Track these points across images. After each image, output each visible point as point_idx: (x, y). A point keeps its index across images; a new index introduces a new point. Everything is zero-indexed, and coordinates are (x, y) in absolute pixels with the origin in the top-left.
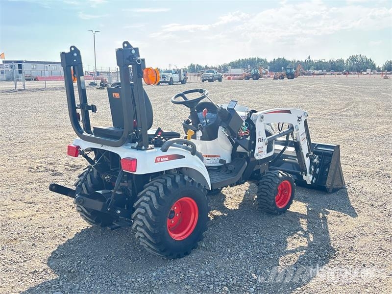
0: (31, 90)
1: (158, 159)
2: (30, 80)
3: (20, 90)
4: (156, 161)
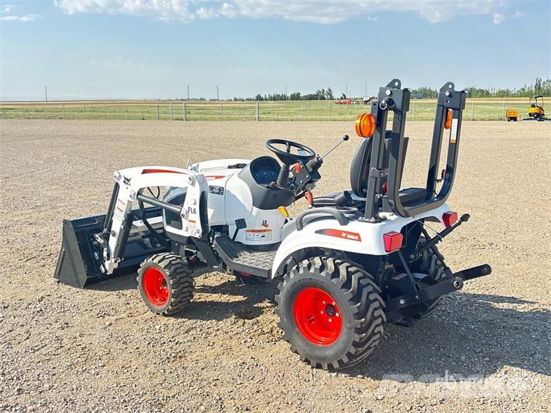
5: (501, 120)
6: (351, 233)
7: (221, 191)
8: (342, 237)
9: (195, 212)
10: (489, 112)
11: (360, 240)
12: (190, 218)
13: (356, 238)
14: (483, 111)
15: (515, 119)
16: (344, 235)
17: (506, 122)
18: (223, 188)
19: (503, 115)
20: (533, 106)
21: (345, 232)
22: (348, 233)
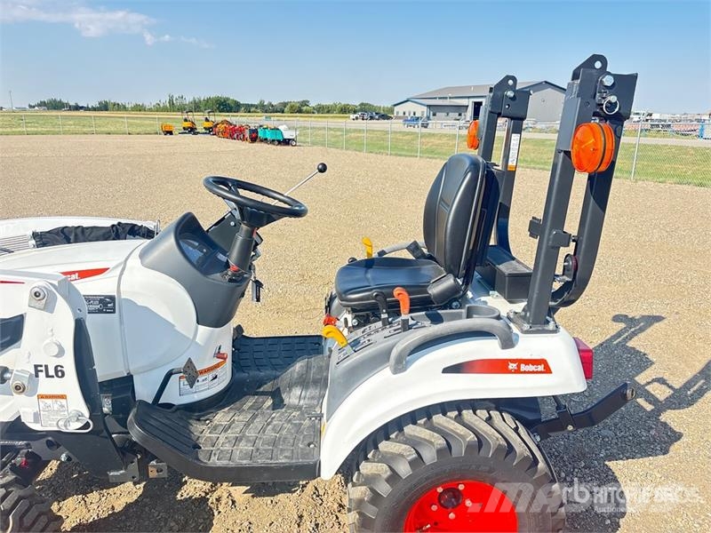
5: (157, 133)
6: (527, 362)
7: (106, 304)
8: (510, 372)
9: (60, 372)
10: (141, 126)
11: (548, 370)
12: (41, 391)
13: (541, 368)
14: (130, 125)
15: (171, 133)
16: (512, 366)
17: (163, 136)
18: (112, 298)
19: (158, 129)
20: (186, 120)
21: (513, 361)
22: (519, 362)
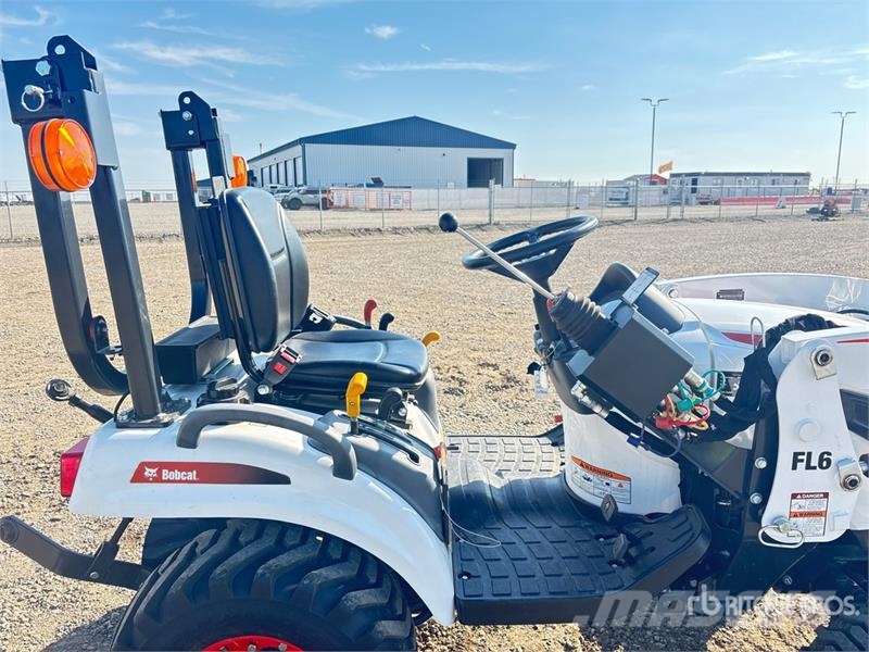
0: (693, 221)
1: (150, 472)
2: (706, 203)
3: (675, 220)
4: (139, 477)
